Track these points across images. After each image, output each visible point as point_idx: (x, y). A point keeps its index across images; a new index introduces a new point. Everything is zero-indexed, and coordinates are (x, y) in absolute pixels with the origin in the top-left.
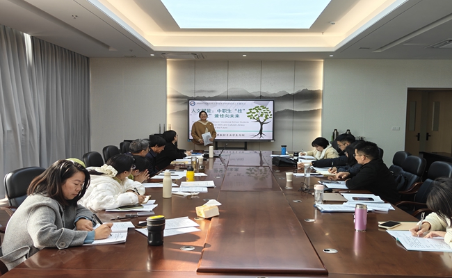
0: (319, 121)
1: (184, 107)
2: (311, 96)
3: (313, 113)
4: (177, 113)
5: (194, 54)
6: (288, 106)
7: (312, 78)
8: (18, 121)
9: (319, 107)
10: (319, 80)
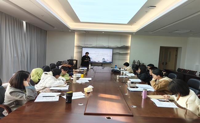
0: (128, 57)
1: (80, 50)
2: (126, 48)
3: (126, 54)
4: (78, 52)
5: (85, 31)
6: (118, 51)
7: (127, 42)
8: (19, 53)
9: (129, 52)
10: (129, 42)
